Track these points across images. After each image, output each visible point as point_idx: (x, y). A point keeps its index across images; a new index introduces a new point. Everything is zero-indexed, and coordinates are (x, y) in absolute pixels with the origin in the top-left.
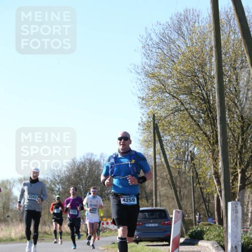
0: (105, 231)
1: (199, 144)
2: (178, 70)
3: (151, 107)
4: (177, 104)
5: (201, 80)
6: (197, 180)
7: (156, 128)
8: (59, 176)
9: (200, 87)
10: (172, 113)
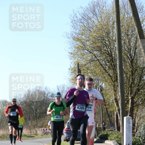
0: (48, 134)
1: (106, 81)
2: (93, 36)
3: (76, 58)
4: (92, 57)
5: (107, 42)
6: (104, 103)
7: (79, 71)
8: (19, 100)
9: (106, 47)
10: (89, 62)
